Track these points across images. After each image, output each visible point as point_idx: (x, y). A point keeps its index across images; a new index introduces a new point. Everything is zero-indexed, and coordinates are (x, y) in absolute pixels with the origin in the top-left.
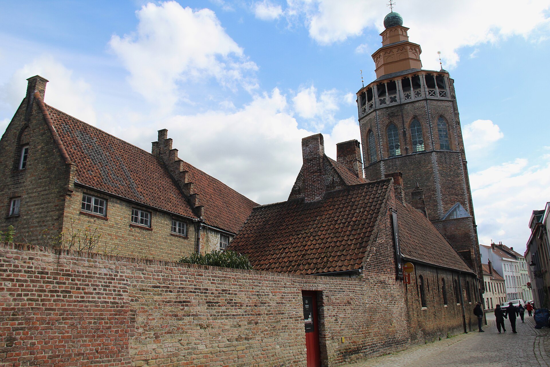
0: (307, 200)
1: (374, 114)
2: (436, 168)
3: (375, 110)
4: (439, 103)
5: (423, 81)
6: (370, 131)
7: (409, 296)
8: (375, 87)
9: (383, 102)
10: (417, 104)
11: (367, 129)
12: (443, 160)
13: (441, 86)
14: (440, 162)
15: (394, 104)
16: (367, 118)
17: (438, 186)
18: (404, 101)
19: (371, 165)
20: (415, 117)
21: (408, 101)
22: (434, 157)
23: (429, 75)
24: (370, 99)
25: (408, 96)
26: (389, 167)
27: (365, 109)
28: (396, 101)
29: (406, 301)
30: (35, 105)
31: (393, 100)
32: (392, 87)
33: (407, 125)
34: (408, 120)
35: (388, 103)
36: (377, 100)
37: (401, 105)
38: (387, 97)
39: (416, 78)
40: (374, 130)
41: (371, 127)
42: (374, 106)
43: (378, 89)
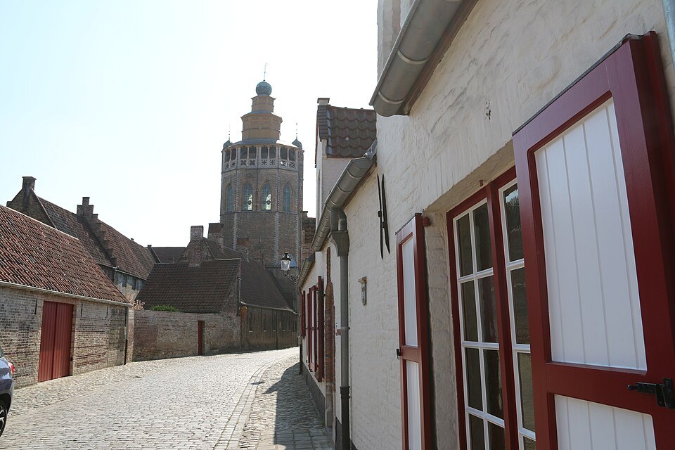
0: (191, 265)
1: (235, 172)
2: (277, 225)
3: (236, 169)
4: (288, 173)
5: (278, 152)
6: (229, 185)
7: (243, 324)
8: (239, 149)
9: (243, 163)
10: (271, 171)
11: (228, 183)
12: (283, 219)
13: (292, 159)
14: (280, 220)
15: (252, 166)
16: (228, 173)
17: (277, 240)
18: (260, 166)
19: (226, 214)
20: (267, 181)
21: (264, 166)
22: (277, 216)
23: (284, 148)
24: (233, 158)
25: (264, 163)
26: (241, 219)
27: (228, 165)
28: (254, 164)
29: (241, 327)
30: (31, 197)
31: (252, 163)
32: (253, 150)
33: (260, 187)
34: (262, 183)
35: (247, 165)
36: (239, 161)
37: (258, 169)
38: (248, 160)
39: (273, 149)
40: (233, 185)
41: (231, 182)
42: (236, 165)
43: (241, 151)
